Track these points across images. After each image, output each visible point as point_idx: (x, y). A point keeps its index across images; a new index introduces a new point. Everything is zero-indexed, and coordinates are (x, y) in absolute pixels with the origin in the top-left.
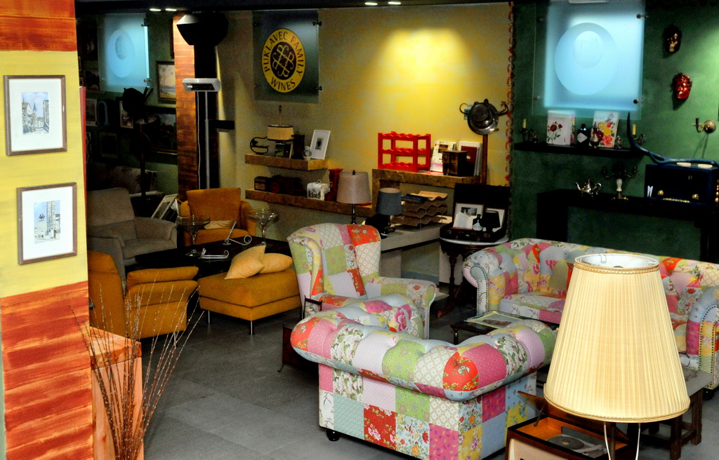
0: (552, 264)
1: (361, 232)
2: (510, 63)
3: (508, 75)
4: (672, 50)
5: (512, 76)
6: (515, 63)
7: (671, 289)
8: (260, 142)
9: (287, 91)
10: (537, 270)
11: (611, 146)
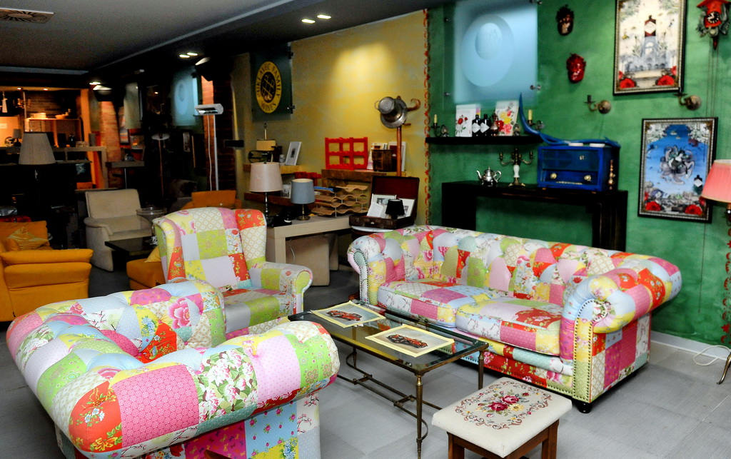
0: (444, 251)
1: (246, 216)
2: (426, 66)
3: (425, 77)
4: (565, 32)
5: (428, 77)
6: (430, 65)
7: (557, 278)
8: (255, 155)
9: (271, 111)
10: (429, 257)
11: (511, 134)
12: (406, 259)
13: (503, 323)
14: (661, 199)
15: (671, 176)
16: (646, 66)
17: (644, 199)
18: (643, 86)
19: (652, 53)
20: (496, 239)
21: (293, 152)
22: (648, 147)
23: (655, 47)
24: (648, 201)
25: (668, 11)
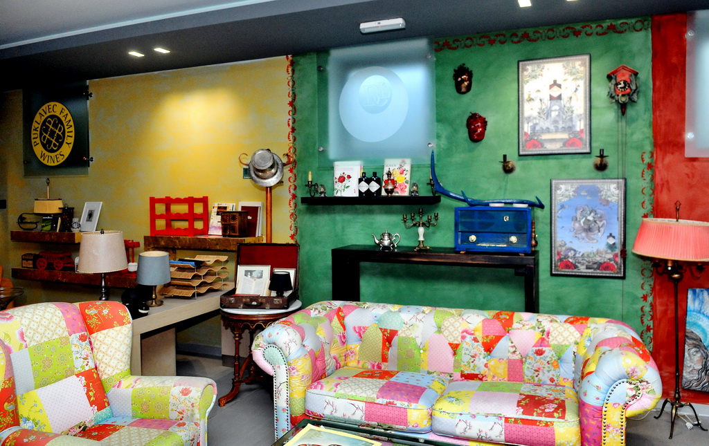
0: (360, 331)
2: (291, 117)
3: (289, 130)
4: (463, 90)
5: (293, 130)
6: (295, 116)
7: (514, 352)
8: (29, 218)
9: (56, 164)
10: (344, 340)
11: (406, 194)
12: (326, 347)
13: (507, 419)
14: (574, 257)
15: (584, 234)
16: (552, 128)
17: (557, 258)
18: (551, 148)
19: (558, 115)
20: (423, 312)
21: (90, 215)
22: (559, 207)
23: (561, 110)
24: (560, 260)
25: (573, 77)
